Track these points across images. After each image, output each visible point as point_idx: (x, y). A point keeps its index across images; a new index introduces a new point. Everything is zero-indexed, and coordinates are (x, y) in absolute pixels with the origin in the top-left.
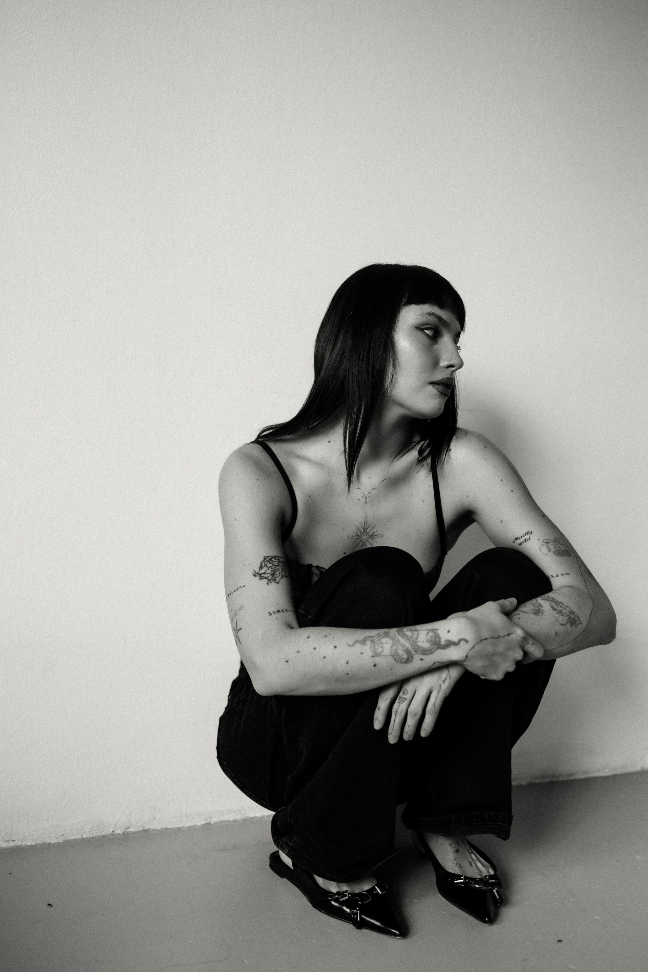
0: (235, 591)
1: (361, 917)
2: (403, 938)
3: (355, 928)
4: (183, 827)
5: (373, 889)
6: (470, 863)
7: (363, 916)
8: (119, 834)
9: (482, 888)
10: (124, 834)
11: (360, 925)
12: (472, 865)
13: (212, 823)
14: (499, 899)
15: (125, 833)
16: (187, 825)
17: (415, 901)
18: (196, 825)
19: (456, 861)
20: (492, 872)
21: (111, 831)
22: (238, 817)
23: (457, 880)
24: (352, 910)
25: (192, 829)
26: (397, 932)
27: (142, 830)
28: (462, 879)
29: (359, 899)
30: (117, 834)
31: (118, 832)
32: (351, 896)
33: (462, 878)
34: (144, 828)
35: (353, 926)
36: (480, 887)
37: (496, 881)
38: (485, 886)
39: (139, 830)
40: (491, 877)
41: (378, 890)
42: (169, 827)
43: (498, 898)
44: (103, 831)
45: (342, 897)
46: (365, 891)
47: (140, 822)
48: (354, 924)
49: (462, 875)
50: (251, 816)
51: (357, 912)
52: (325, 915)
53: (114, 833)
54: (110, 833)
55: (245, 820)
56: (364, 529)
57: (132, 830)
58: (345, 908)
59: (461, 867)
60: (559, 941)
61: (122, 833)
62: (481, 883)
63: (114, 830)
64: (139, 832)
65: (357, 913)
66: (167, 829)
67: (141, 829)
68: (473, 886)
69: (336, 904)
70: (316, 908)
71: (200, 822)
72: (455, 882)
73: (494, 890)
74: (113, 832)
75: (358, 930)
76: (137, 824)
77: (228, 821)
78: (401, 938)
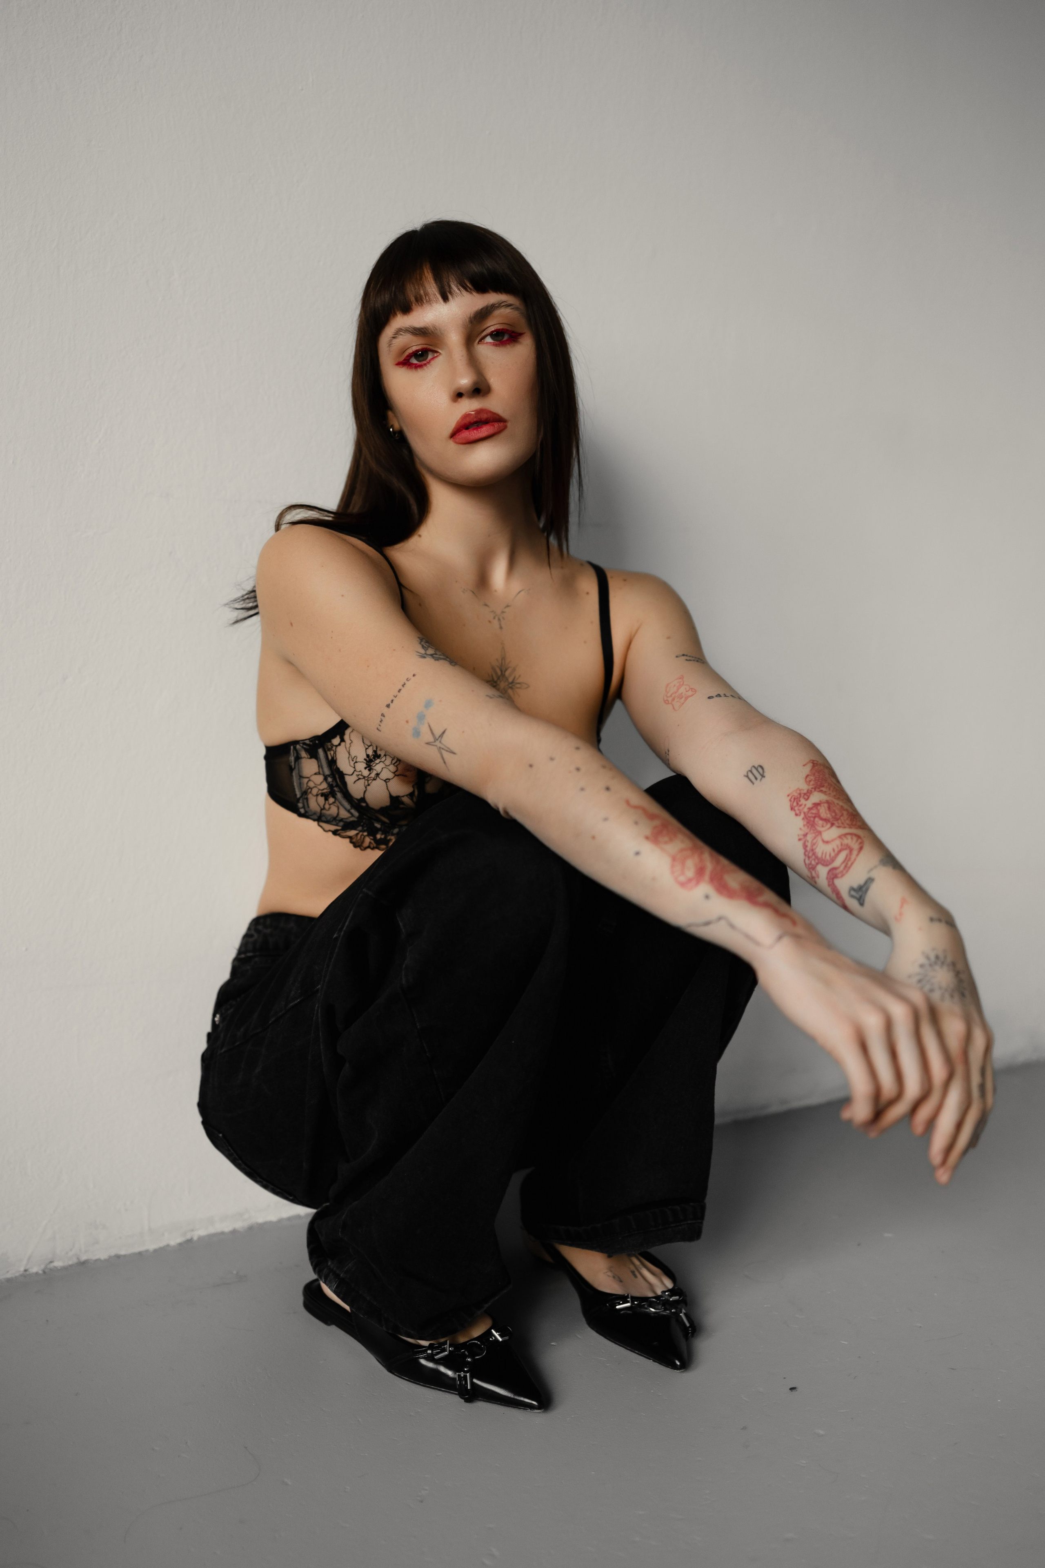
0: (399, 691)
1: (472, 1383)
2: (543, 1412)
3: (463, 1400)
4: (147, 1251)
5: (488, 1333)
6: (633, 1272)
7: (475, 1381)
8: (37, 1273)
9: (661, 1313)
10: (44, 1272)
11: (471, 1395)
12: (636, 1276)
13: (195, 1238)
14: (689, 1327)
15: (46, 1271)
16: (151, 1247)
17: (553, 1344)
18: (168, 1246)
19: (611, 1271)
20: (669, 1284)
21: (22, 1269)
22: (239, 1225)
23: (620, 1304)
24: (457, 1374)
25: (161, 1253)
26: (534, 1403)
27: (76, 1264)
28: (628, 1302)
29: (466, 1352)
30: (33, 1273)
31: (34, 1270)
32: (453, 1349)
33: (629, 1299)
34: (78, 1259)
35: (460, 1399)
36: (658, 1311)
37: (680, 1298)
38: (665, 1310)
39: (70, 1263)
40: (672, 1292)
41: (496, 1335)
42: (123, 1253)
43: (688, 1325)
44: (8, 1272)
45: (438, 1353)
46: (475, 1339)
47: (71, 1250)
48: (461, 1395)
49: (628, 1295)
50: (261, 1220)
51: (467, 1375)
52: (410, 1383)
53: (27, 1273)
54: (21, 1273)
55: (251, 1228)
56: (501, 671)
57: (58, 1264)
58: (442, 1369)
59: (621, 1281)
60: (792, 1389)
61: (41, 1272)
62: (659, 1304)
63: (27, 1268)
64: (71, 1266)
65: (465, 1377)
66: (118, 1257)
67: (75, 1260)
68: (647, 1310)
69: (430, 1365)
70: (393, 1373)
71: (174, 1240)
72: (617, 1307)
73: (681, 1313)
74: (26, 1271)
75: (468, 1404)
76: (67, 1253)
77: (223, 1233)
78: (540, 1412)
